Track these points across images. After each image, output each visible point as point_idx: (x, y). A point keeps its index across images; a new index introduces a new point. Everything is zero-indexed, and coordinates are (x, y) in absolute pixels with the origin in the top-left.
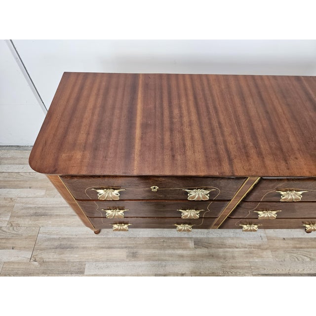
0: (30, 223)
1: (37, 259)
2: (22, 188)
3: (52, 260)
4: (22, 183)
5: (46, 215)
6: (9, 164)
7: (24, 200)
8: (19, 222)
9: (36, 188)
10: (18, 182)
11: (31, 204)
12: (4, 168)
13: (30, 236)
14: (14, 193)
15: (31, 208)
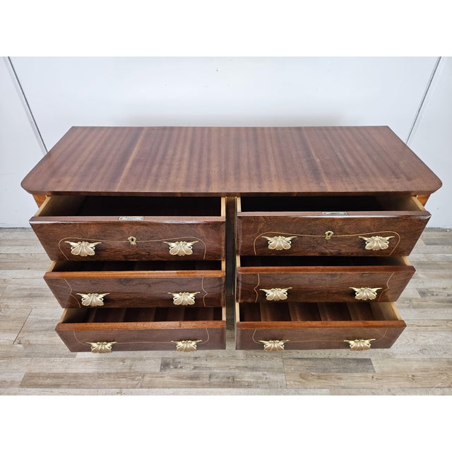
0: (22, 304)
1: (22, 342)
2: (20, 269)
3: (40, 343)
4: (20, 264)
5: (42, 297)
6: (9, 246)
7: (19, 281)
8: (8, 304)
9: (36, 269)
10: (16, 264)
11: (26, 285)
12: (4, 250)
13: (19, 318)
14: (9, 274)
15: (25, 289)
